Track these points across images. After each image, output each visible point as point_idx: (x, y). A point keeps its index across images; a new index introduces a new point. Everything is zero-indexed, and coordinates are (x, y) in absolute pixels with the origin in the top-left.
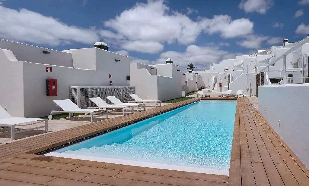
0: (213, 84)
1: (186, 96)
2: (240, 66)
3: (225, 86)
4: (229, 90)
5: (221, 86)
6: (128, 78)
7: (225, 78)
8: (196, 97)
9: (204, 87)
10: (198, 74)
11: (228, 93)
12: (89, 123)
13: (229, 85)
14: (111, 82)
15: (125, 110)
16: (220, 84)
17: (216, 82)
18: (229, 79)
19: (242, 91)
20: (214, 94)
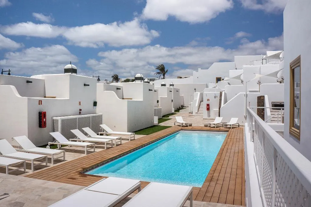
0: (197, 105)
1: (159, 123)
2: (238, 77)
3: (214, 109)
4: (219, 116)
5: (208, 109)
6: (95, 104)
7: (215, 97)
8: (173, 125)
9: (184, 107)
10: (175, 87)
11: (218, 120)
12: (83, 155)
13: (219, 109)
14: (80, 110)
15: (107, 144)
16: (208, 105)
17: (201, 101)
18: (221, 100)
19: (237, 119)
20: (198, 121)
